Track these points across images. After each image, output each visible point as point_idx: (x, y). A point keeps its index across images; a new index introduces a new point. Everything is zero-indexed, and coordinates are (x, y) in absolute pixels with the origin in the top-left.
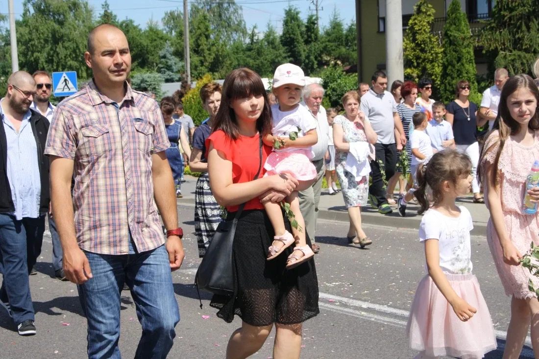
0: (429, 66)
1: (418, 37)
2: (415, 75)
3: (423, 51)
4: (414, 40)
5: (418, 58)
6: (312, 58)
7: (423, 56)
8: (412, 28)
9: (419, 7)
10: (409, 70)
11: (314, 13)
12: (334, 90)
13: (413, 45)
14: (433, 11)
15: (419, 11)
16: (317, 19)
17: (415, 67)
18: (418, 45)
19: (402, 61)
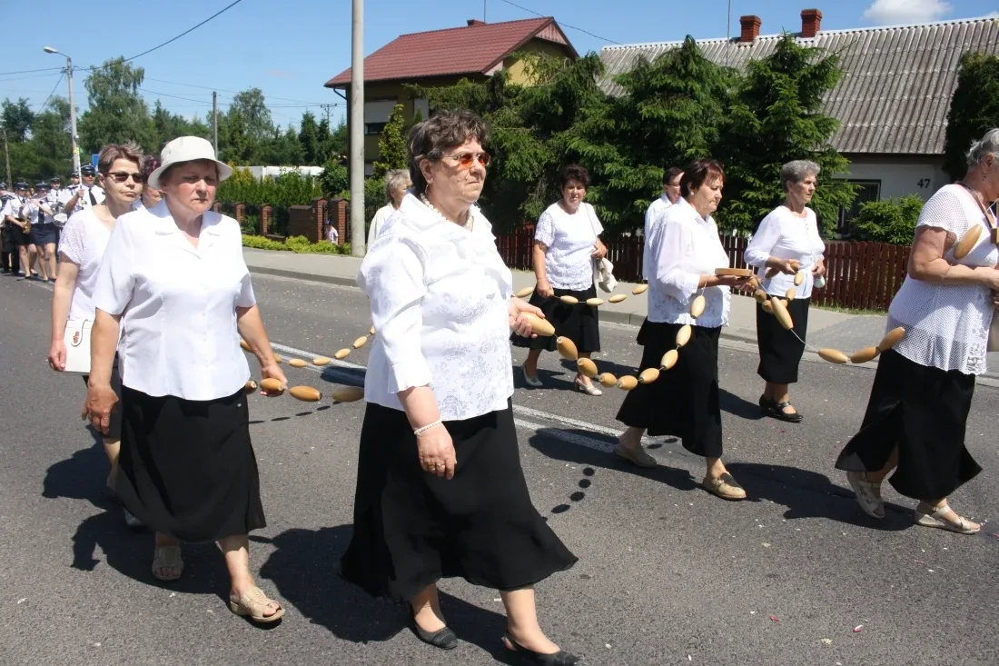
0: (398, 162)
1: (391, 139)
2: (387, 168)
3: (394, 150)
4: (388, 142)
5: (390, 155)
6: (323, 152)
7: (394, 154)
8: (386, 133)
9: (392, 117)
10: (383, 165)
11: (326, 118)
12: (332, 178)
13: (386, 146)
14: (403, 120)
15: (392, 120)
16: (328, 123)
17: (388, 163)
18: (390, 146)
19: (363, 157)
